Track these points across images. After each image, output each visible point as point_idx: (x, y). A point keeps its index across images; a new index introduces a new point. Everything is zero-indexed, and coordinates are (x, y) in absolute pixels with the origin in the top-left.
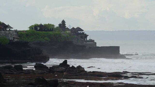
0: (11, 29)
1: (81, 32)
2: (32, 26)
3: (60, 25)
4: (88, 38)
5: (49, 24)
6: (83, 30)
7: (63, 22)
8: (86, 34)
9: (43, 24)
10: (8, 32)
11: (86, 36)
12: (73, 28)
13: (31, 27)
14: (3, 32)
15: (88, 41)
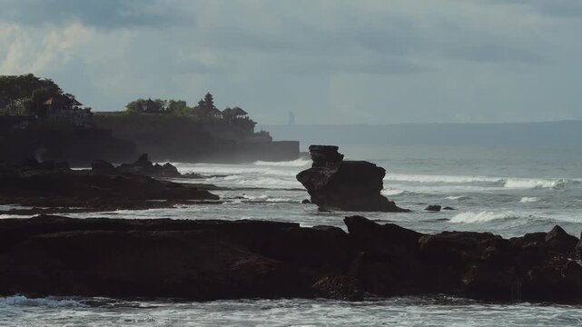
0: (79, 107)
1: (244, 117)
2: (133, 103)
3: (201, 103)
4: (257, 130)
5: (180, 102)
6: (246, 113)
7: (209, 97)
8: (251, 121)
9: (153, 99)
10: (71, 112)
11: (252, 124)
12: (229, 109)
13: (131, 106)
14: (63, 111)
15: (258, 134)
